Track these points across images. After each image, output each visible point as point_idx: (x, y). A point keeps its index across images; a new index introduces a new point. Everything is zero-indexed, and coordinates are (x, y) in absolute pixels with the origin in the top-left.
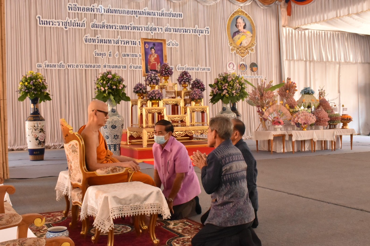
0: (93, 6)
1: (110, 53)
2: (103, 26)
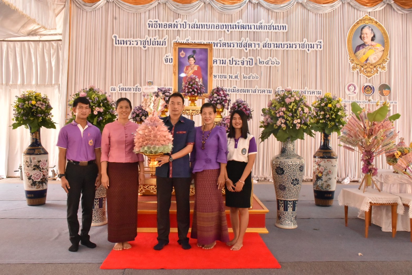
0: (177, 22)
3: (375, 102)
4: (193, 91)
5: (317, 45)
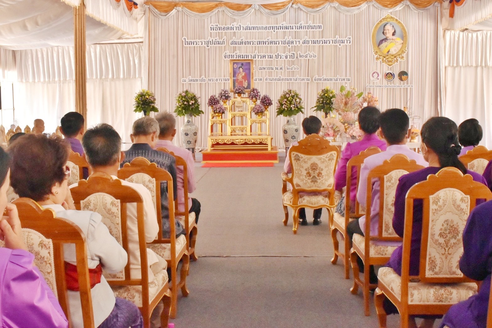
0: (233, 25)
2: (241, 43)
3: (395, 86)
5: (347, 40)
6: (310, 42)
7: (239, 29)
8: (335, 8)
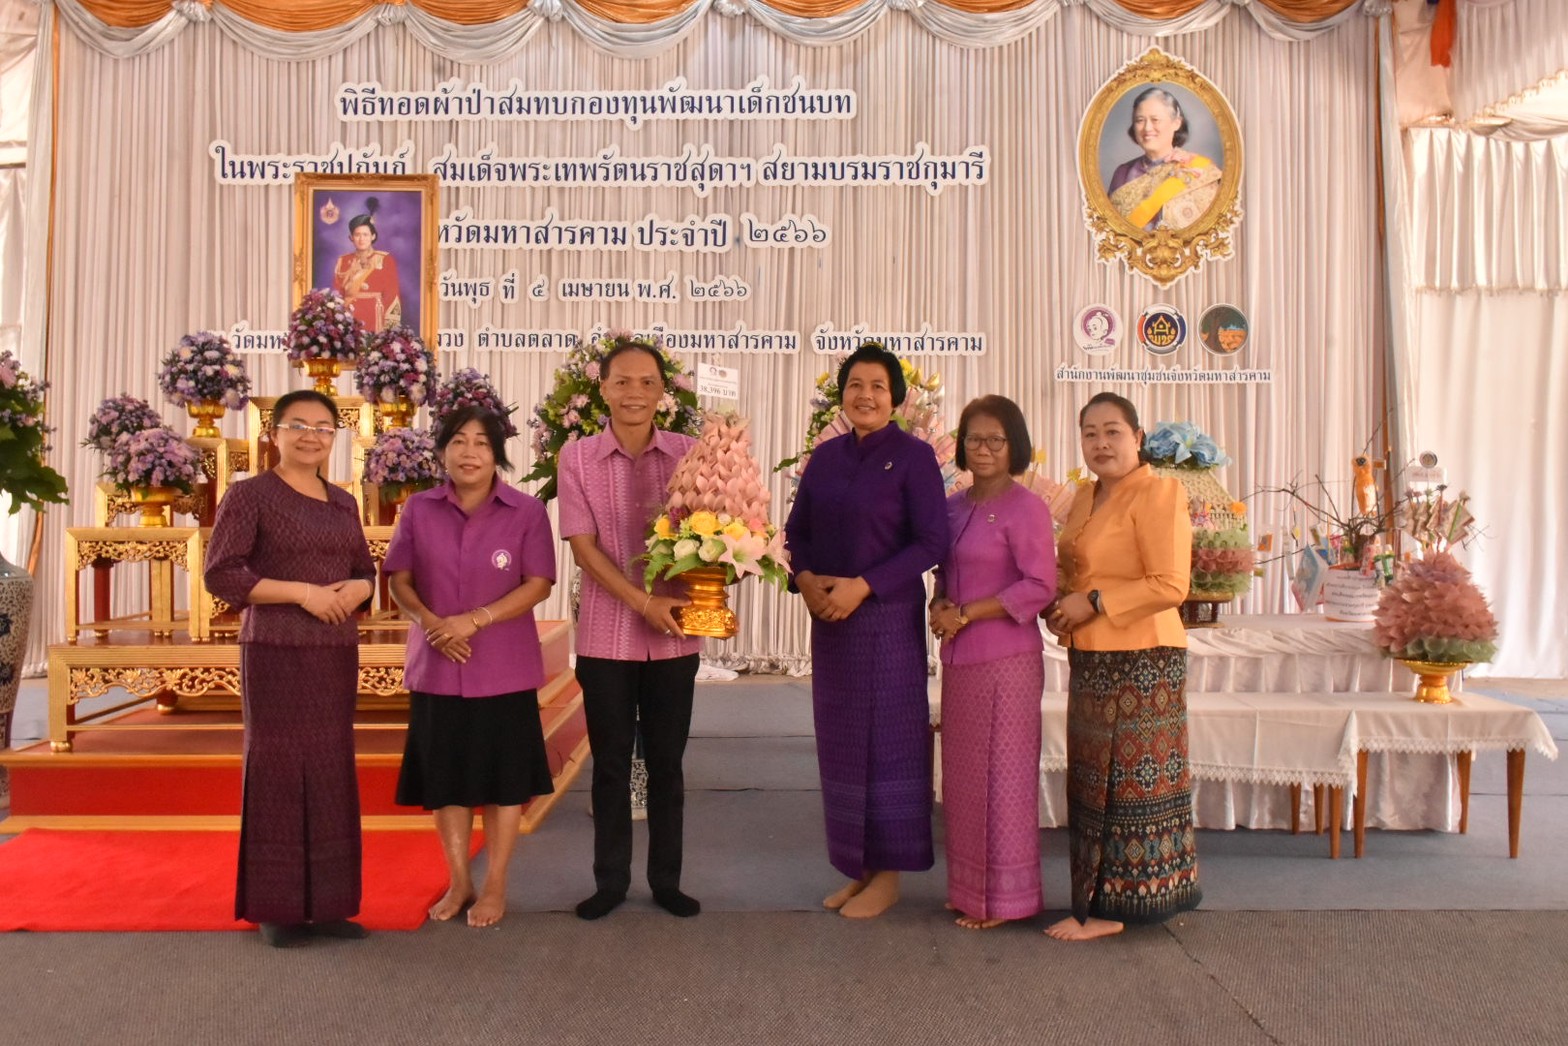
0: (445, 91)
1: (509, 285)
2: (484, 172)
3: (1188, 376)
4: (315, 342)
5: (967, 164)
6: (799, 171)
7: (474, 110)
8: (914, 19)
